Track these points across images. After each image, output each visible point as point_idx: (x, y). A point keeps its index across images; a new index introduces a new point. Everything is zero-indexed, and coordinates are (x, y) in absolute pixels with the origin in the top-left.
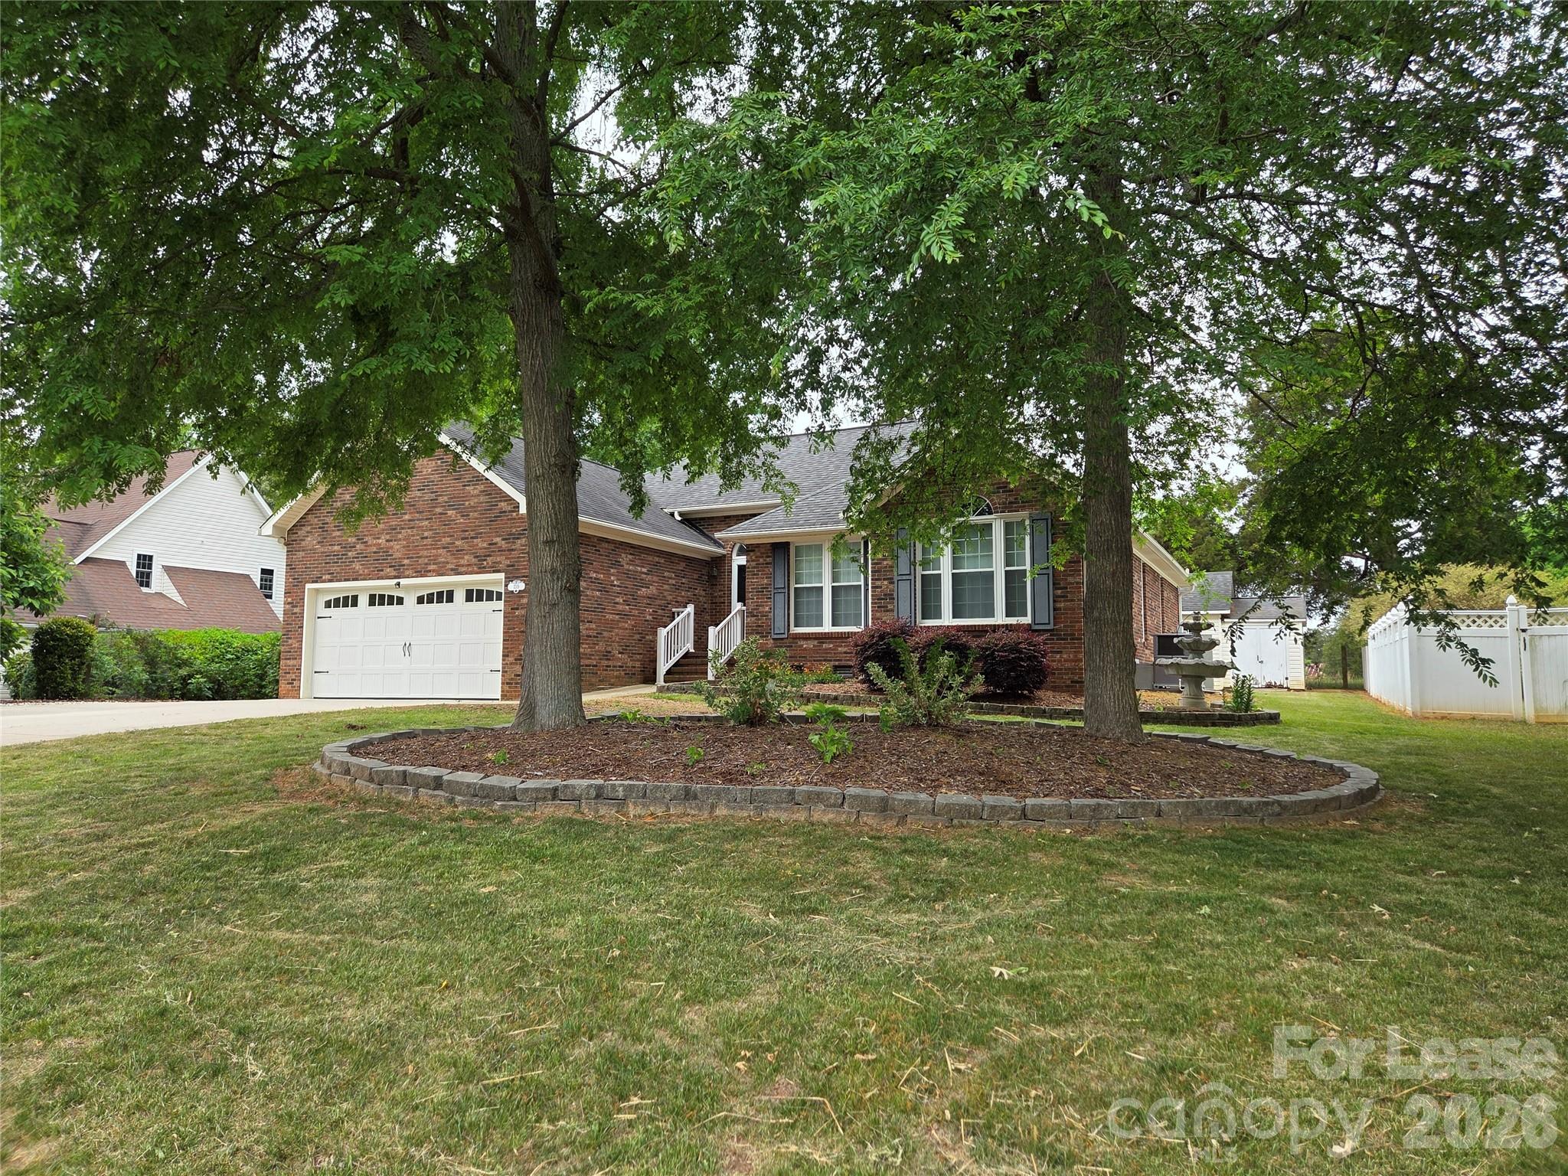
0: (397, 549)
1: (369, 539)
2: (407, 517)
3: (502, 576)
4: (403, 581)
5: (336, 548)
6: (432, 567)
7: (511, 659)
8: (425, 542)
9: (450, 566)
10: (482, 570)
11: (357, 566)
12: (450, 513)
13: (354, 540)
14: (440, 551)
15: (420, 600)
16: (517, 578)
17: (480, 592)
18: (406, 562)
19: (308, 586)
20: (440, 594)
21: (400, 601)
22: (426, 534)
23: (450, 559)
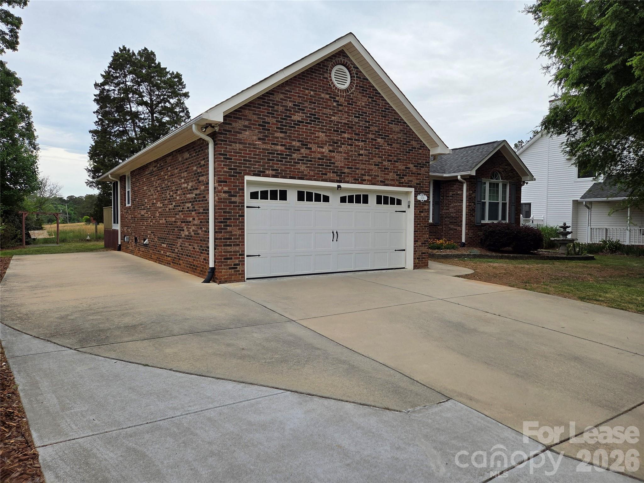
0: (339, 160)
1: (314, 147)
2: (346, 135)
3: (413, 190)
4: (343, 185)
5: (279, 148)
6: (367, 178)
7: (419, 243)
8: (361, 158)
9: (380, 179)
10: (401, 185)
11: (302, 167)
12: (379, 140)
13: (298, 144)
14: (373, 167)
15: (343, 200)
16: (422, 192)
17: (386, 198)
18: (346, 170)
19: (247, 178)
20: (358, 197)
21: (326, 199)
22: (361, 152)
23: (380, 173)
